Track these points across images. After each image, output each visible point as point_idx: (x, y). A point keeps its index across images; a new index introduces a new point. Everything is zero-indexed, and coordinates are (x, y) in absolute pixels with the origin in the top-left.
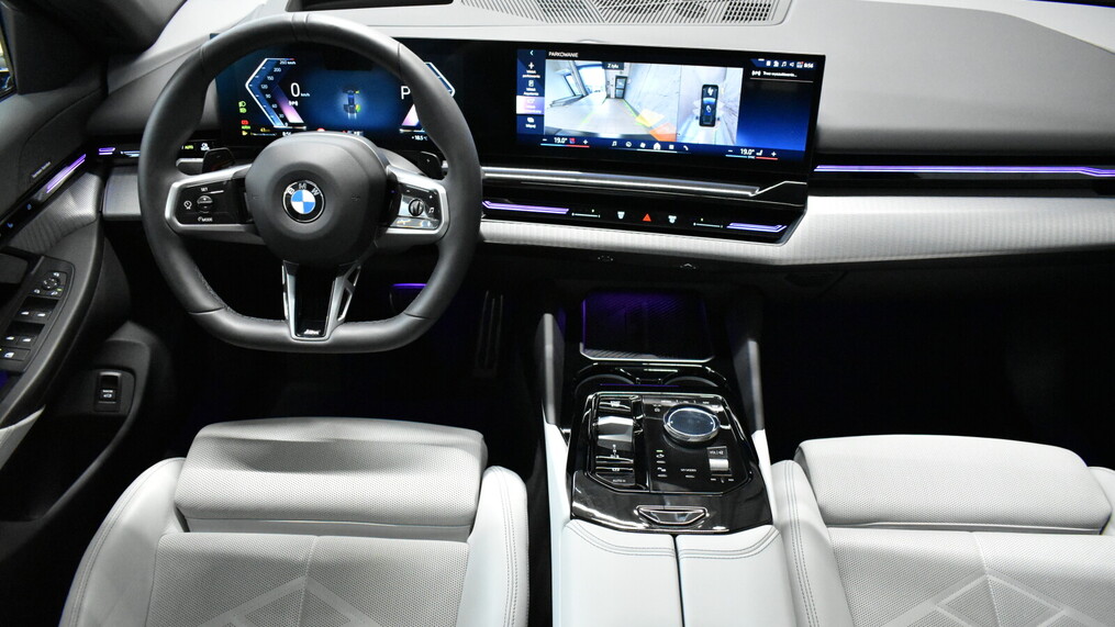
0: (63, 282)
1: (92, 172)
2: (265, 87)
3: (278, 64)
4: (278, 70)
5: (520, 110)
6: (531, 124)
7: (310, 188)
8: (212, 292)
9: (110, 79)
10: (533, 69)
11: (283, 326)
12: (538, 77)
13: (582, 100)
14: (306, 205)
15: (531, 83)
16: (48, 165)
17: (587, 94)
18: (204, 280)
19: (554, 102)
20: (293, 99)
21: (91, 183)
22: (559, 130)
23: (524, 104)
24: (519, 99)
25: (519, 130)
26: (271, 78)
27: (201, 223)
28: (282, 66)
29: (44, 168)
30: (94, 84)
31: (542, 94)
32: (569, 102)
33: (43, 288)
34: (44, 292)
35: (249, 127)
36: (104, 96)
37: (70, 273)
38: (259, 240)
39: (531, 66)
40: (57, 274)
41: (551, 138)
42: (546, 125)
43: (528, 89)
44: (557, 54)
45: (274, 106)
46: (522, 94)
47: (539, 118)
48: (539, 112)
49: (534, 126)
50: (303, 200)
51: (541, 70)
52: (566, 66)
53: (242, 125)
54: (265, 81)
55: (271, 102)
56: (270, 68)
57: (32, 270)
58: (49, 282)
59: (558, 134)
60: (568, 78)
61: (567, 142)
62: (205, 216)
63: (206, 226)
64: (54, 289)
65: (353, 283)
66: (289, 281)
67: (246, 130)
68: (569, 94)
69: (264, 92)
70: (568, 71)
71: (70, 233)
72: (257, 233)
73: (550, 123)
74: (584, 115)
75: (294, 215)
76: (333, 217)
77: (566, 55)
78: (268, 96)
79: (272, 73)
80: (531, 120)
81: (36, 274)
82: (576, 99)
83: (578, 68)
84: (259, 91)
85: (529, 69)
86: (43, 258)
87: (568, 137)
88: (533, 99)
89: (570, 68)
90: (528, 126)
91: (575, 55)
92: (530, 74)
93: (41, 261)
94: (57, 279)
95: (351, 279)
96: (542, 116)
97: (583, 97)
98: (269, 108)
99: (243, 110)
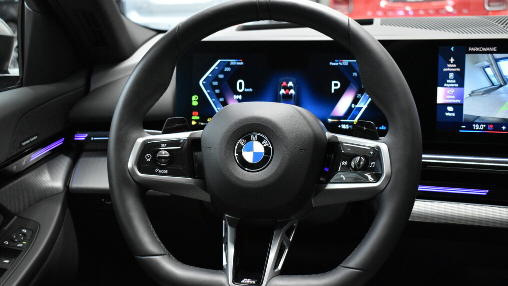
0: (28, 237)
1: (67, 154)
2: (215, 83)
3: (228, 65)
4: (228, 69)
5: (440, 100)
6: (450, 112)
7: (260, 140)
8: (158, 240)
9: (93, 79)
10: (454, 63)
11: (221, 274)
12: (458, 70)
13: (501, 89)
14: (256, 155)
15: (451, 75)
16: (35, 138)
17: (505, 84)
18: (152, 229)
19: (473, 92)
20: (238, 93)
21: (64, 163)
22: (479, 117)
23: (443, 95)
24: (440, 90)
25: (439, 118)
26: (221, 76)
27: (158, 174)
28: (232, 67)
29: (32, 140)
30: (80, 82)
31: (461, 85)
32: (488, 92)
33: (12, 240)
34: (12, 244)
35: (198, 118)
36: (86, 91)
37: (35, 231)
38: (205, 197)
39: (452, 60)
40: (24, 231)
41: (470, 124)
42: (465, 112)
43: (448, 81)
44: (477, 49)
45: (222, 100)
46: (442, 86)
47: (458, 107)
48: (459, 101)
49: (453, 114)
50: (254, 150)
51: (461, 64)
52: (485, 59)
53: (192, 115)
54: (216, 79)
55: (218, 96)
56: (221, 68)
57: (5, 226)
58: (18, 237)
59: (477, 121)
60: (487, 70)
61: (485, 129)
62: (162, 168)
63: (162, 177)
64: (21, 242)
65: (289, 237)
66: (229, 233)
67: (195, 120)
68: (487, 84)
69: (214, 88)
70: (486, 64)
71: (41, 200)
72: (204, 186)
73: (469, 110)
74: (502, 103)
75: (244, 164)
76: (279, 167)
77: (485, 49)
78: (217, 91)
79: (222, 72)
80: (450, 109)
81: (9, 229)
82: (493, 89)
83: (497, 60)
84: (210, 87)
85: (450, 63)
86: (16, 217)
87: (487, 124)
88: (453, 90)
89: (489, 61)
90: (447, 114)
91: (494, 49)
92: (451, 67)
93: (14, 219)
94: (24, 234)
95: (288, 234)
96: (461, 105)
97: (501, 86)
98: (217, 101)
99: (195, 103)
